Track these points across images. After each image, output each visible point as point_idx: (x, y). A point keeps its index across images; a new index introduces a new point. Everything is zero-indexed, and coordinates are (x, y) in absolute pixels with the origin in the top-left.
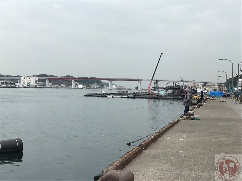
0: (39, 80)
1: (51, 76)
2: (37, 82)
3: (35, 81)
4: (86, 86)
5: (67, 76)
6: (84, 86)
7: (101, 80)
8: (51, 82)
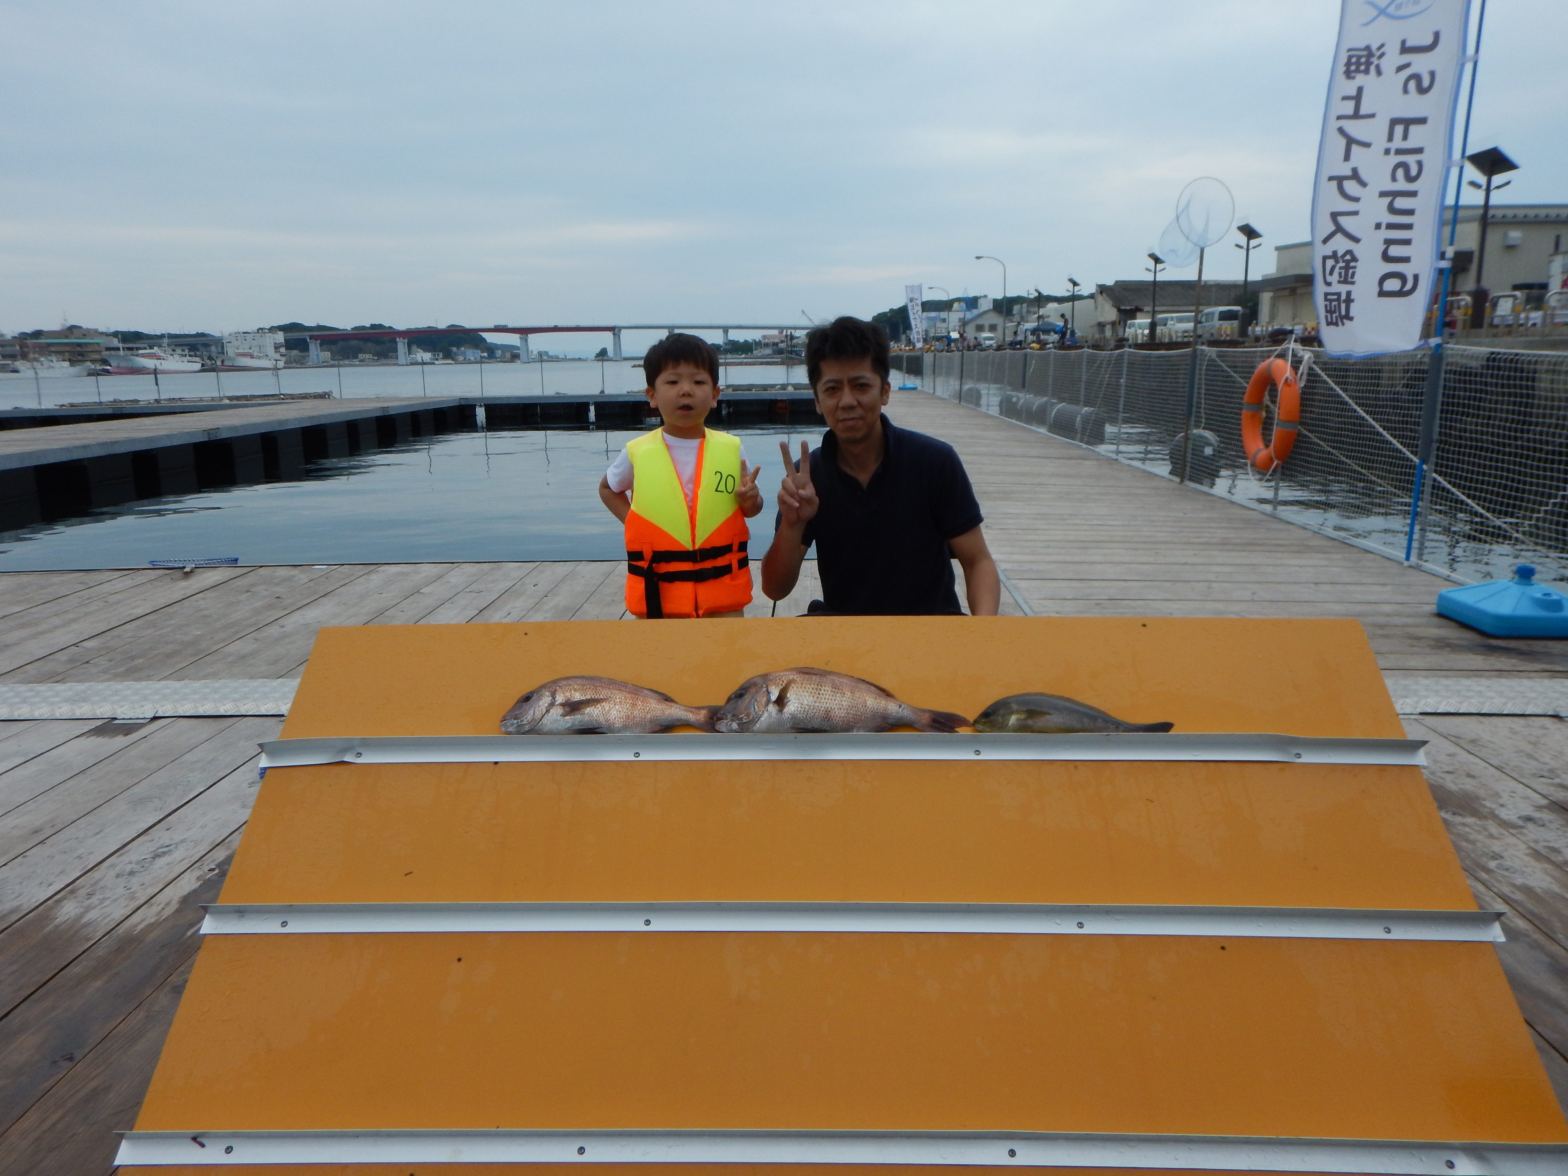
0: (290, 344)
1: (320, 328)
2: (283, 350)
3: (276, 348)
4: (441, 356)
5: (373, 326)
6: (434, 355)
7: (484, 335)
8: (325, 347)
